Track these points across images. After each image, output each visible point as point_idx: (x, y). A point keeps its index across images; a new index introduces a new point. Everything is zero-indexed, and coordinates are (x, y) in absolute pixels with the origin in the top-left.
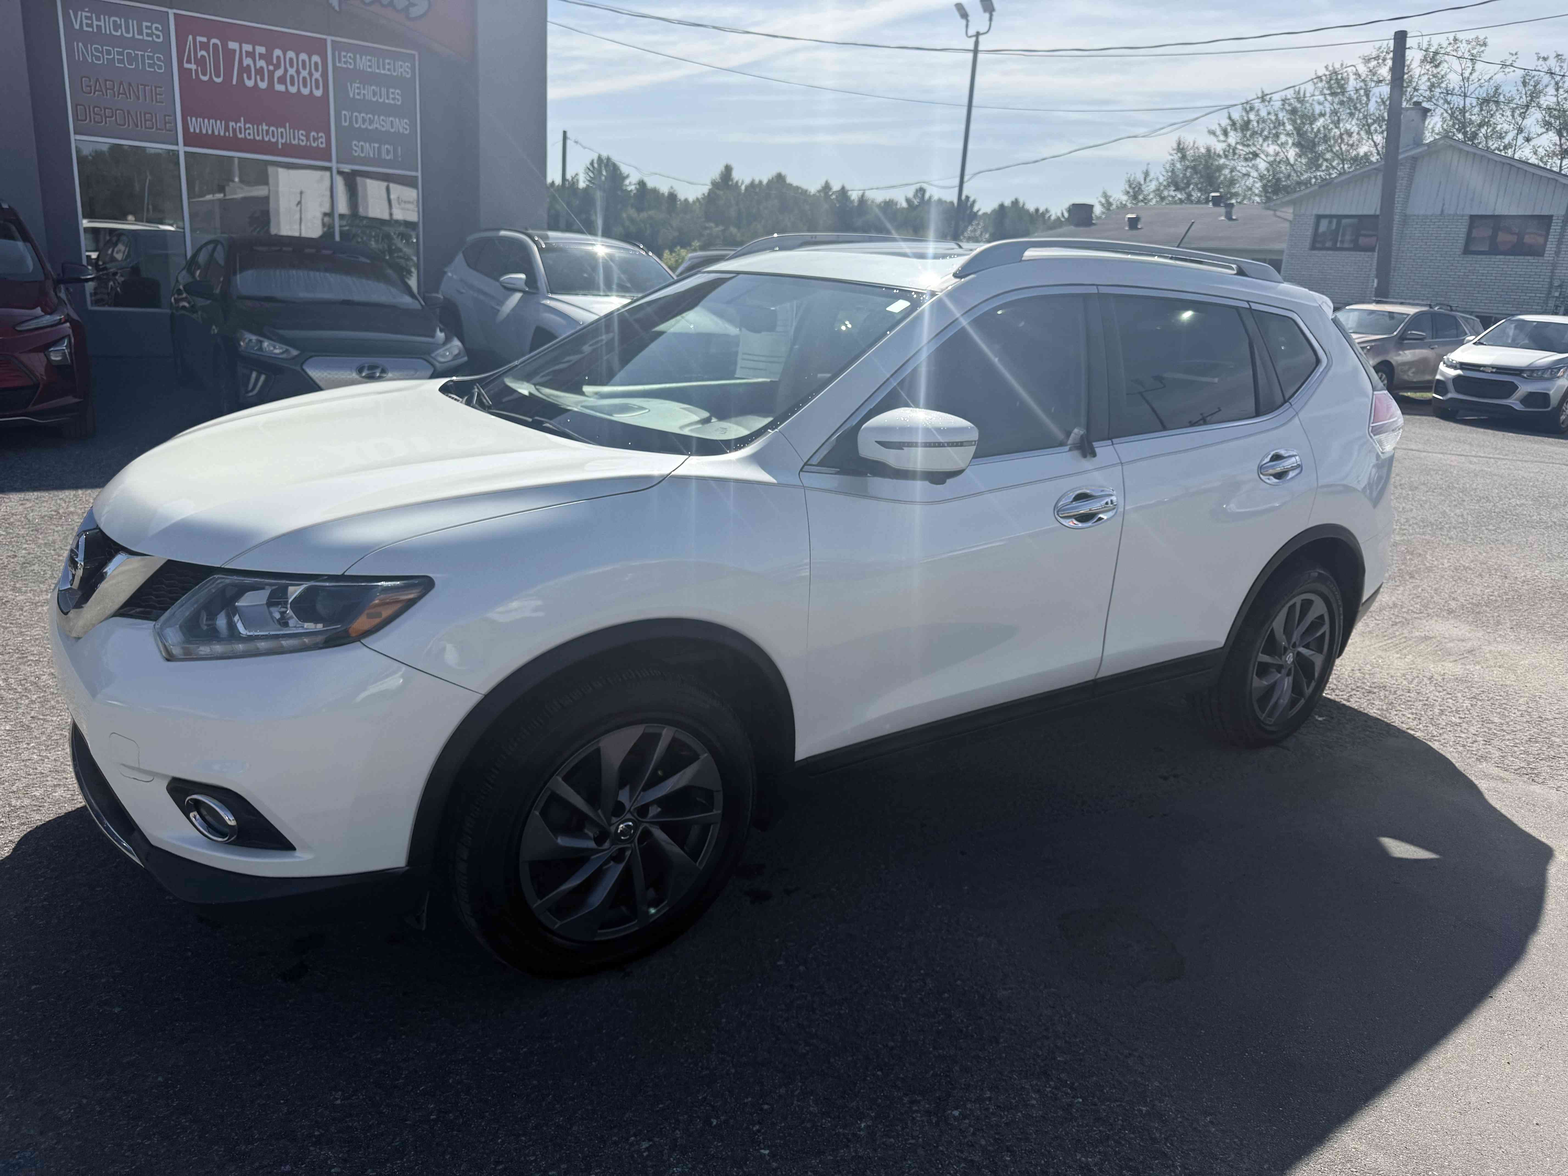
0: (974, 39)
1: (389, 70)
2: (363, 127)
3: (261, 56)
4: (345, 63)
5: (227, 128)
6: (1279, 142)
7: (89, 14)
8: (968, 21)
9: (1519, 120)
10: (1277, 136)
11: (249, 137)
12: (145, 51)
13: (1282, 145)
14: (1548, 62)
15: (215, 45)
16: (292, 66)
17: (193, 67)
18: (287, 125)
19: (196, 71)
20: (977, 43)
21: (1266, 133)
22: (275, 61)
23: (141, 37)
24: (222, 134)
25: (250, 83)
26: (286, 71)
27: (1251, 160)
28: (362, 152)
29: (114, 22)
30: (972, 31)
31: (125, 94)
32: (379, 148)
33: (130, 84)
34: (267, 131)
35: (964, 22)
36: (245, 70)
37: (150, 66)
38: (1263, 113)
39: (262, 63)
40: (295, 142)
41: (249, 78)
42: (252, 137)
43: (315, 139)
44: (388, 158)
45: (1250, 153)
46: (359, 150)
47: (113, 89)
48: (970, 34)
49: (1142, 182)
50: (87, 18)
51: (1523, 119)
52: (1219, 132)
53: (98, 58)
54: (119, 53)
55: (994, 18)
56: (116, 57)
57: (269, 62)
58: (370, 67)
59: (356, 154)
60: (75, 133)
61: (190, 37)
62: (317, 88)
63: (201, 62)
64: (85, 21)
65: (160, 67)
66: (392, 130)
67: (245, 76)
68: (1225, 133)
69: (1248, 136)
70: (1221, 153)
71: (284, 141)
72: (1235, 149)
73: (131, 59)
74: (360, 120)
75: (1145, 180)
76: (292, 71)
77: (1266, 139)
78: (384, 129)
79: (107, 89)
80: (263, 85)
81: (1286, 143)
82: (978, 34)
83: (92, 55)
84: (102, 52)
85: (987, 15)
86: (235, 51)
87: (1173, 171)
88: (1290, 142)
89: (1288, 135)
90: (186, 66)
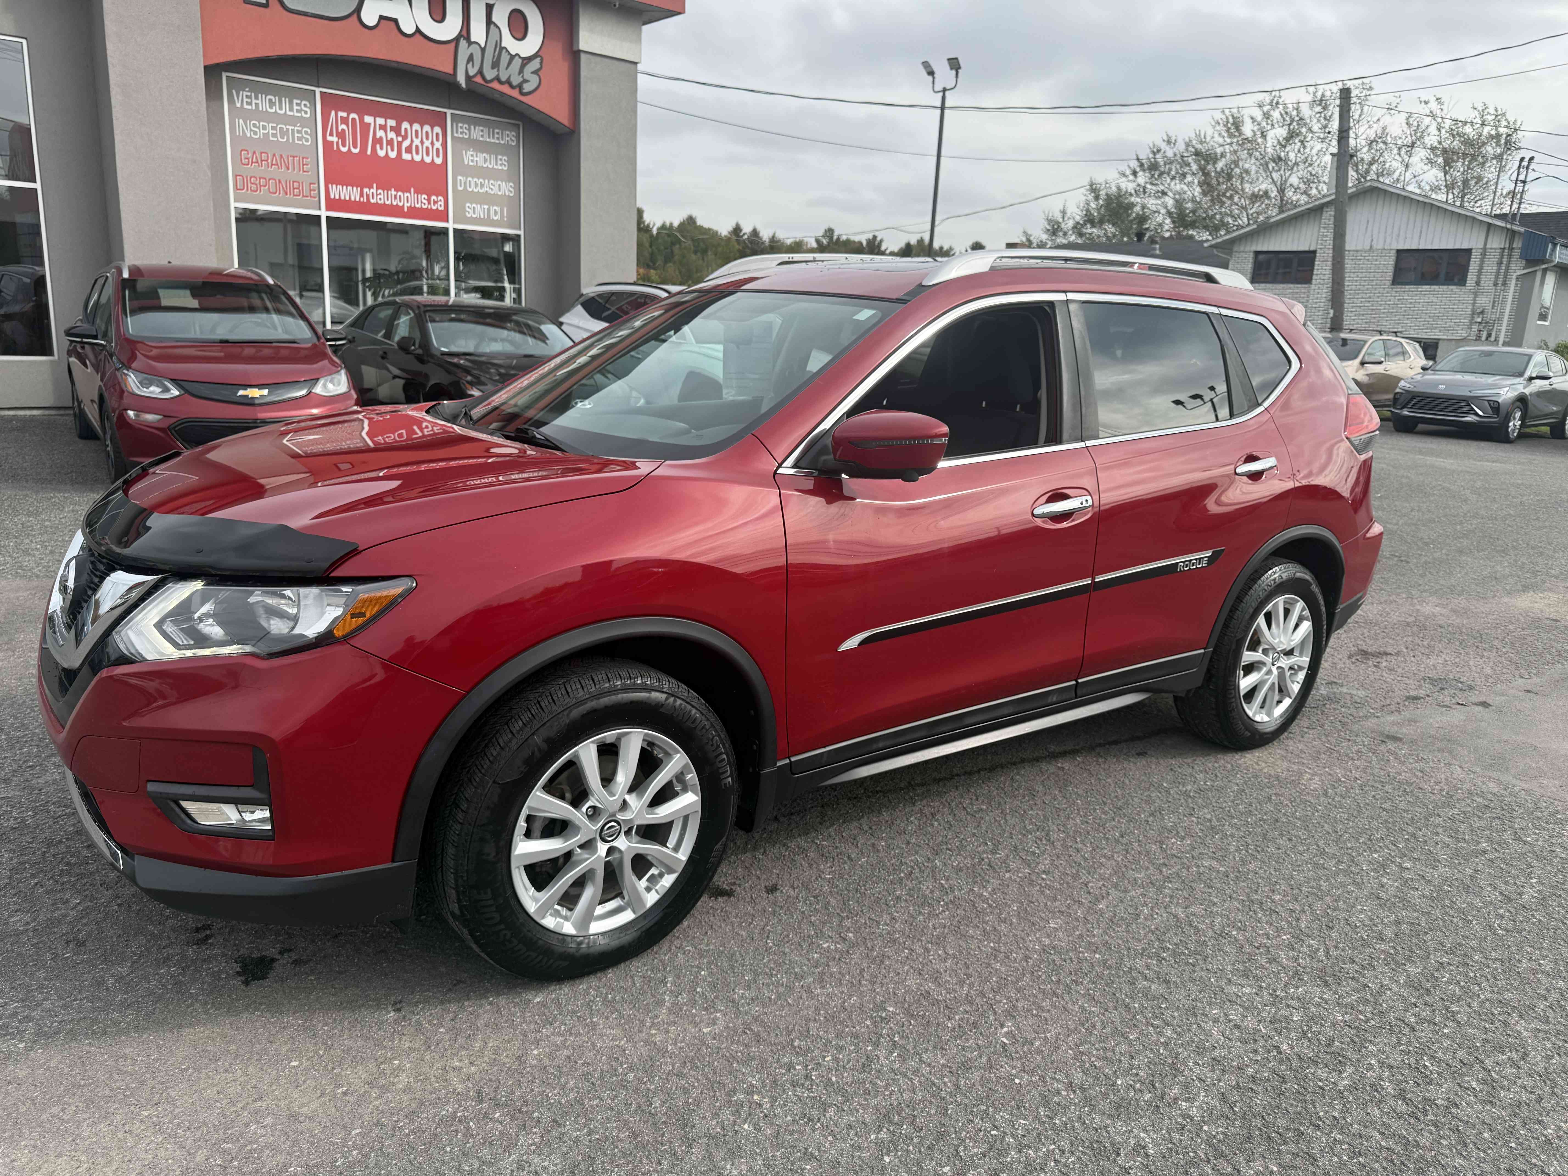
0: (941, 94)
1: (498, 139)
2: (476, 190)
3: (392, 128)
4: (462, 133)
5: (362, 195)
6: (1186, 181)
7: (249, 94)
8: (934, 78)
9: (1406, 158)
10: (1184, 175)
11: (379, 202)
12: (295, 126)
13: (1189, 184)
14: (1429, 105)
15: (353, 119)
16: (417, 137)
17: (334, 139)
18: (412, 190)
19: (337, 143)
20: (943, 99)
21: (1173, 173)
22: (403, 133)
23: (291, 113)
24: (358, 199)
25: (381, 153)
26: (412, 141)
27: (1160, 198)
28: (474, 213)
29: (270, 100)
30: (939, 87)
31: (277, 165)
32: (489, 210)
33: (281, 156)
34: (395, 196)
35: (930, 78)
36: (378, 141)
37: (299, 139)
38: (1170, 154)
39: (392, 135)
40: (417, 206)
41: (381, 148)
42: (382, 202)
43: (435, 202)
44: (495, 218)
45: (1158, 192)
46: (471, 211)
47: (267, 161)
48: (936, 89)
49: (1061, 220)
50: (247, 97)
51: (1410, 156)
52: (1128, 172)
53: (255, 133)
54: (273, 128)
55: (960, 75)
56: (271, 131)
57: (398, 134)
58: (482, 136)
59: (469, 216)
60: (235, 201)
61: (333, 113)
62: (438, 156)
63: (341, 135)
64: (245, 100)
65: (307, 140)
66: (500, 193)
67: (378, 146)
68: (1135, 173)
69: (1156, 176)
70: (1133, 192)
71: (409, 205)
72: (1145, 188)
73: (284, 133)
74: (473, 185)
75: (1063, 218)
76: (417, 142)
77: (1173, 178)
78: (492, 193)
79: (262, 161)
80: (393, 155)
81: (1193, 182)
82: (944, 90)
83: (251, 130)
84: (259, 128)
85: (954, 72)
86: (369, 124)
87: (1088, 211)
88: (1196, 181)
89: (1194, 174)
90: (329, 138)
